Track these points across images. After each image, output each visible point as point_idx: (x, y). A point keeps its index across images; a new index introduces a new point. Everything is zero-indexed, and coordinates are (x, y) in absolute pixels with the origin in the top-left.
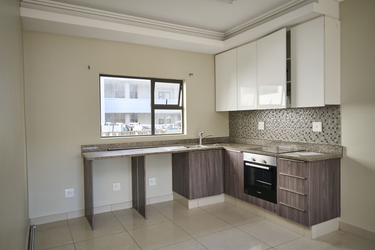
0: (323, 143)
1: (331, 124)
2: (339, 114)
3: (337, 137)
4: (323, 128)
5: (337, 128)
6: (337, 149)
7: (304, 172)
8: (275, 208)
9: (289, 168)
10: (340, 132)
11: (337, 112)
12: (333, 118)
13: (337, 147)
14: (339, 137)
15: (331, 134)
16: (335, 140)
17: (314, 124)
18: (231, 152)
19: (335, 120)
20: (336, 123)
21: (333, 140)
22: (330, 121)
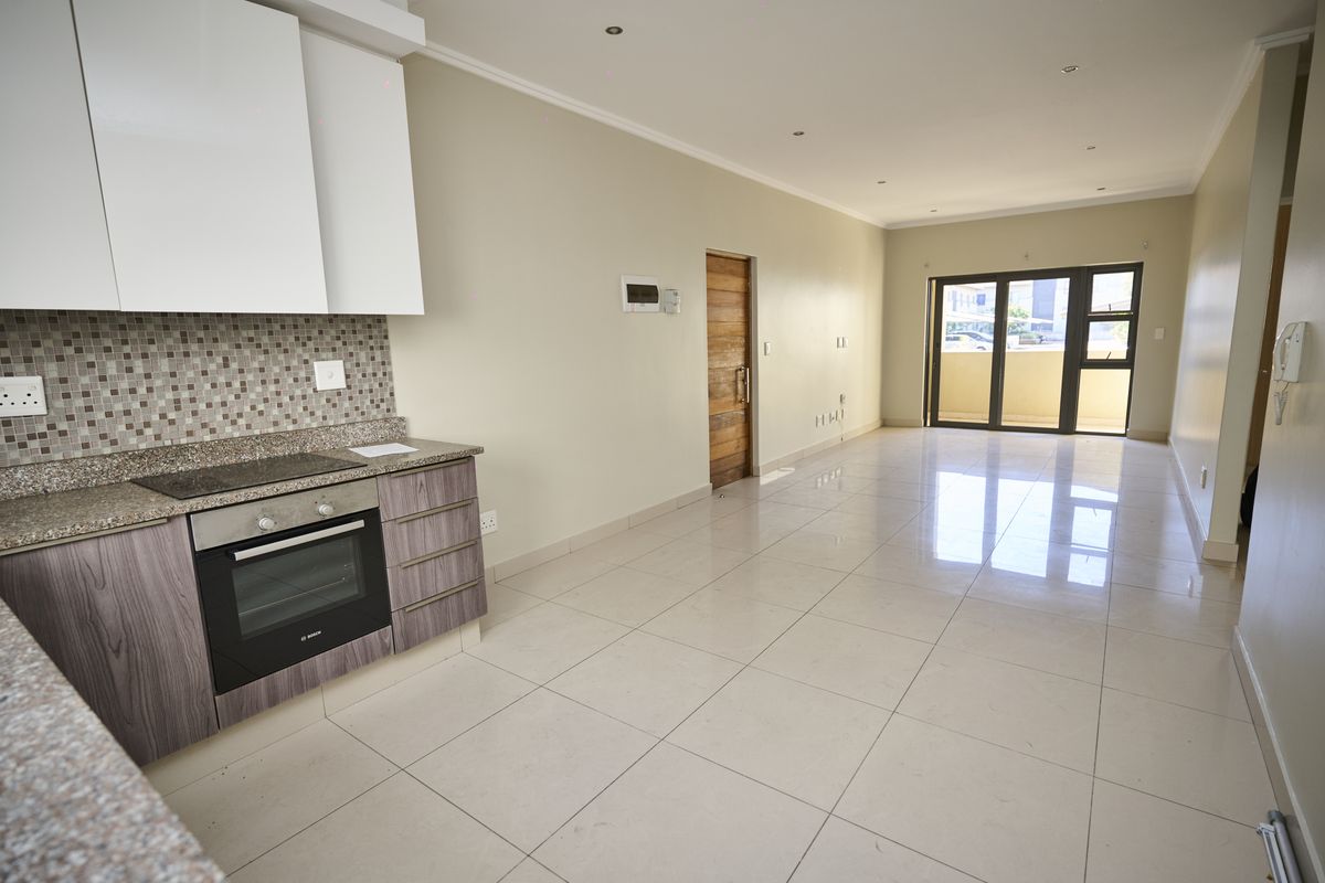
0: (351, 419)
1: (368, 365)
2: (386, 337)
3: (387, 395)
4: (347, 377)
5: (385, 374)
6: (396, 425)
8: (387, 641)
9: (423, 494)
10: (390, 385)
11: (380, 332)
12: (372, 348)
13: (396, 421)
14: (392, 394)
15: (371, 391)
16: (384, 406)
17: (320, 368)
18: (53, 557)
19: (378, 354)
20: (379, 359)
21: (378, 406)
22: (363, 356)
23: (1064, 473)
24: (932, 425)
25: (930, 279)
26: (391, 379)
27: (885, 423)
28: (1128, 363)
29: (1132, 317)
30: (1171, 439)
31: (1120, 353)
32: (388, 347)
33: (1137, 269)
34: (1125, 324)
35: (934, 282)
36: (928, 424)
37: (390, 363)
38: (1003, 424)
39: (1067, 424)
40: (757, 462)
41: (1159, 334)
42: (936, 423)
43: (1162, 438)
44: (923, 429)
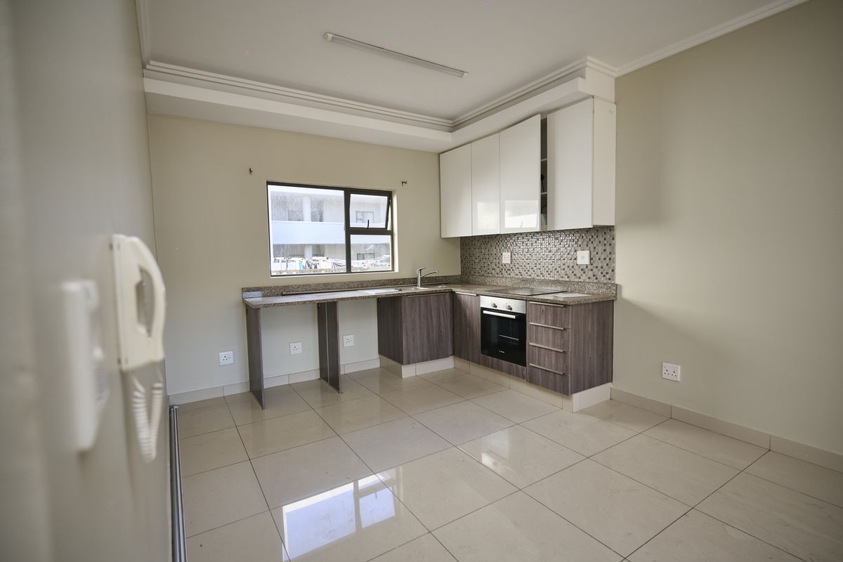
0: (591, 280)
1: (602, 253)
2: (613, 239)
3: (610, 271)
4: (591, 259)
5: (610, 259)
6: (609, 289)
7: (563, 320)
8: (524, 373)
9: (543, 316)
10: (613, 265)
11: (610, 236)
12: (605, 245)
13: (610, 285)
14: (613, 271)
15: (602, 267)
16: (608, 276)
17: (580, 254)
18: (462, 296)
19: (608, 248)
20: (608, 251)
21: (604, 276)
22: (600, 249)
26: (614, 262)
32: (614, 244)
37: (614, 253)
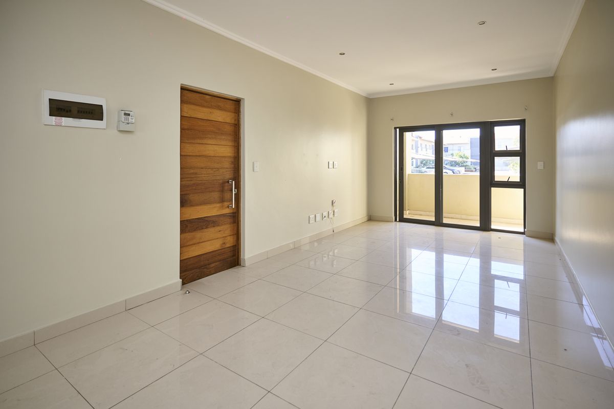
23: (486, 258)
24: (400, 221)
25: (396, 128)
27: (371, 218)
28: (521, 184)
29: (521, 154)
30: (557, 239)
31: (516, 178)
33: (522, 123)
34: (518, 159)
35: (398, 130)
36: (398, 220)
38: (444, 222)
39: (485, 225)
40: (244, 256)
41: (540, 165)
42: (403, 220)
43: (550, 238)
44: (394, 223)
